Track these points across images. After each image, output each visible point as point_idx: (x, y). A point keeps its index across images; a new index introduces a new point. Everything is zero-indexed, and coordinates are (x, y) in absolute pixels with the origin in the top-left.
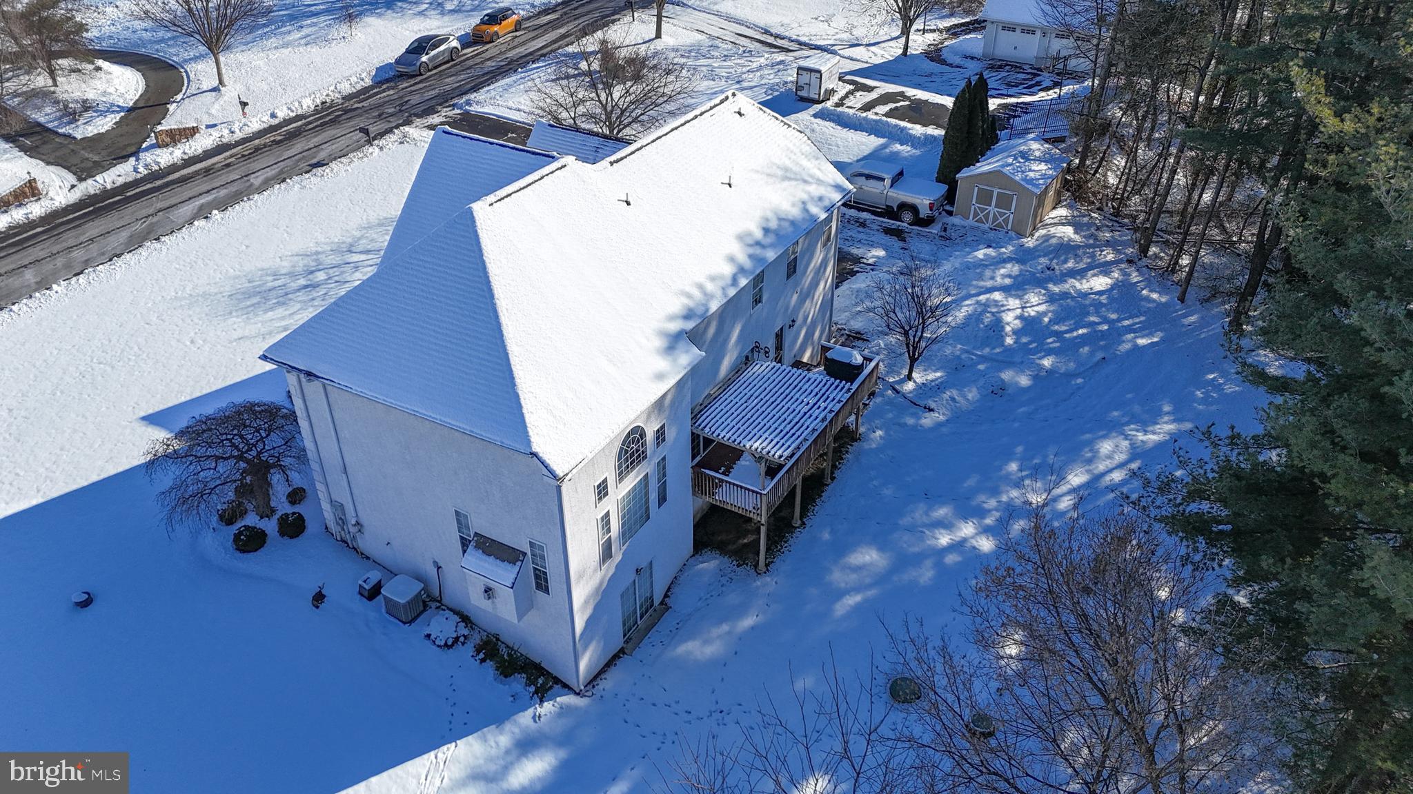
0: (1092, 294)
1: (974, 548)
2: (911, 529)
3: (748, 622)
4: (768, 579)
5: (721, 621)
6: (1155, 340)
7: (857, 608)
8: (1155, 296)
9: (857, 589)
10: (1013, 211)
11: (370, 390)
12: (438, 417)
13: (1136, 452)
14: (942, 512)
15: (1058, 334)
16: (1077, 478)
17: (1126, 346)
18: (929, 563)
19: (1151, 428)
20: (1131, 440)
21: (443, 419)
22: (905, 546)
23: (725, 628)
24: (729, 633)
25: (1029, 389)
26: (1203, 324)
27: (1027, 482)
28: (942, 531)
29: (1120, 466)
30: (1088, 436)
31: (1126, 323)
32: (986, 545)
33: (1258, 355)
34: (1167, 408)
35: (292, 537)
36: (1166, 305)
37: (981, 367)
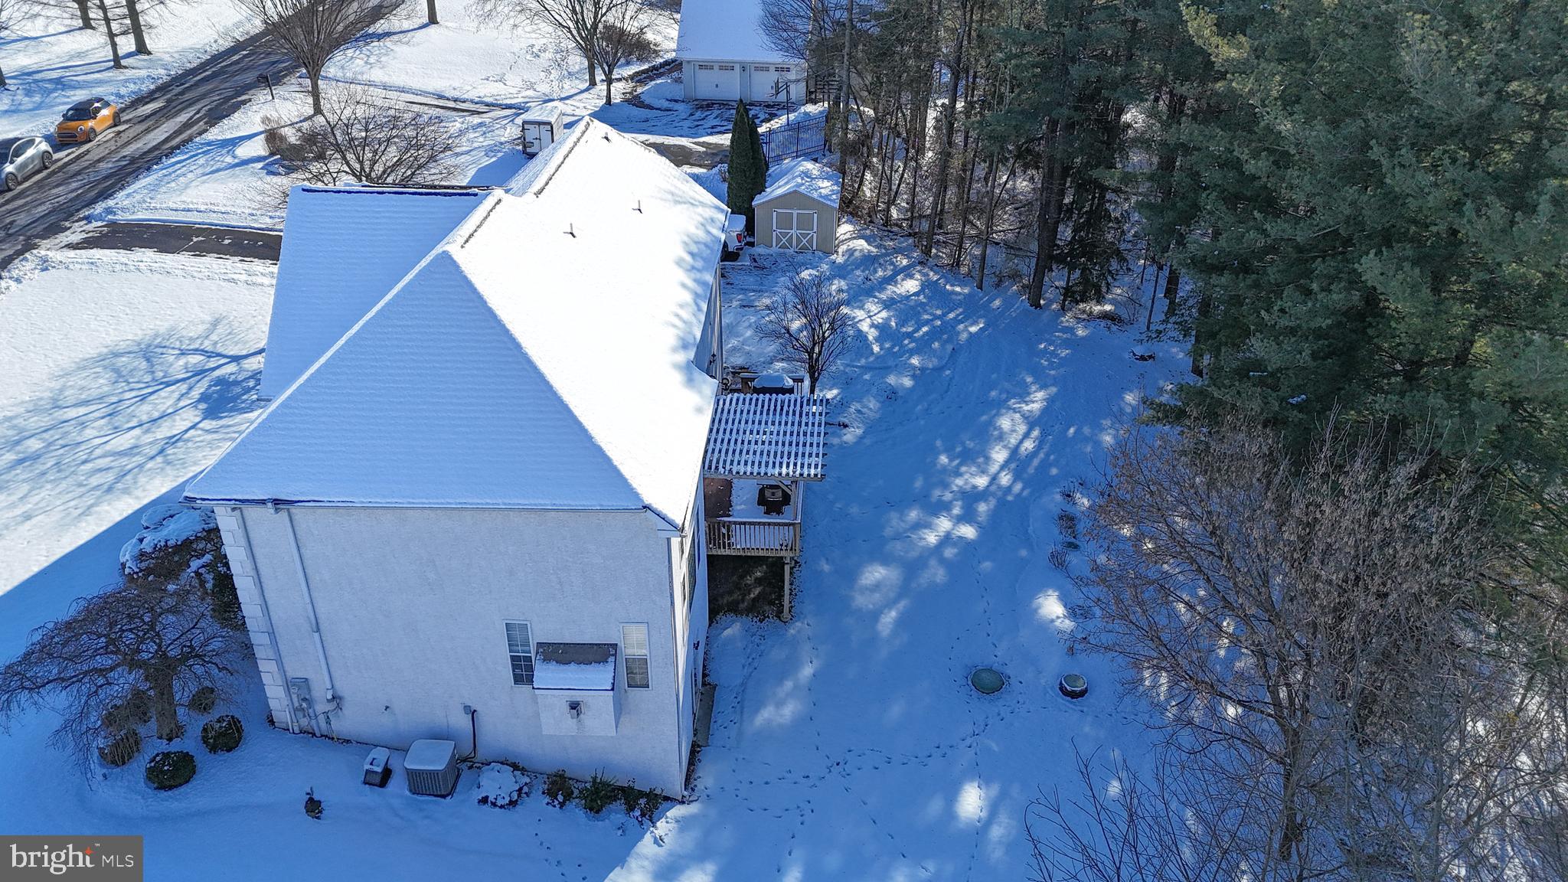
0: (911, 295)
1: (960, 537)
2: (898, 537)
3: (807, 671)
4: (798, 624)
5: (781, 679)
6: (981, 325)
7: (901, 623)
8: (958, 289)
9: (890, 604)
10: (815, 230)
11: (384, 496)
12: (500, 501)
13: (1032, 422)
14: (913, 515)
15: (909, 335)
16: (999, 455)
17: (964, 336)
18: (933, 562)
19: (1027, 399)
20: (1019, 412)
21: (507, 501)
22: (902, 554)
23: (789, 685)
24: (796, 687)
25: (912, 389)
26: (1008, 304)
27: (963, 469)
28: (926, 531)
29: (1026, 436)
30: (984, 418)
31: (951, 315)
32: (968, 532)
33: (1062, 322)
34: (1029, 380)
35: (229, 751)
36: (970, 296)
37: (867, 377)
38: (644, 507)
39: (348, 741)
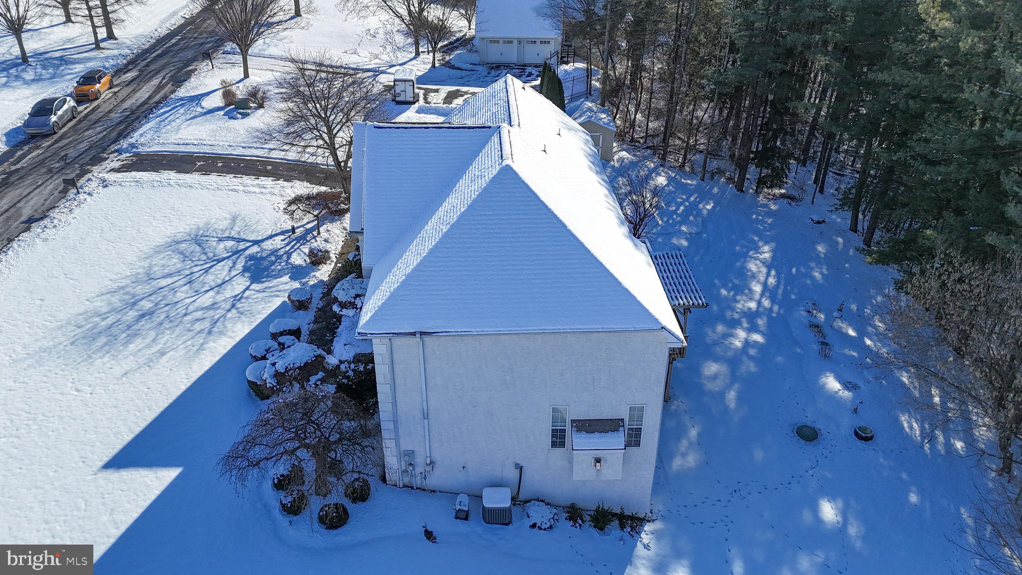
0: (665, 187)
1: (754, 341)
2: (715, 343)
3: (693, 433)
4: (675, 402)
5: (679, 439)
6: (712, 205)
7: (740, 399)
8: (689, 182)
9: (729, 387)
10: (600, 146)
11: (491, 327)
12: (568, 327)
13: (769, 266)
14: (720, 328)
15: (675, 212)
16: (757, 288)
17: (705, 212)
18: (745, 359)
19: (760, 251)
20: (758, 260)
22: (723, 354)
23: (684, 443)
24: (691, 443)
25: (688, 247)
26: (723, 191)
27: (738, 298)
28: (731, 338)
29: (768, 274)
30: (738, 264)
31: (692, 199)
32: (757, 337)
33: (759, 201)
34: (756, 238)
35: (364, 501)
36: (698, 186)
37: (660, 240)
38: (662, 328)
39: (434, 491)
